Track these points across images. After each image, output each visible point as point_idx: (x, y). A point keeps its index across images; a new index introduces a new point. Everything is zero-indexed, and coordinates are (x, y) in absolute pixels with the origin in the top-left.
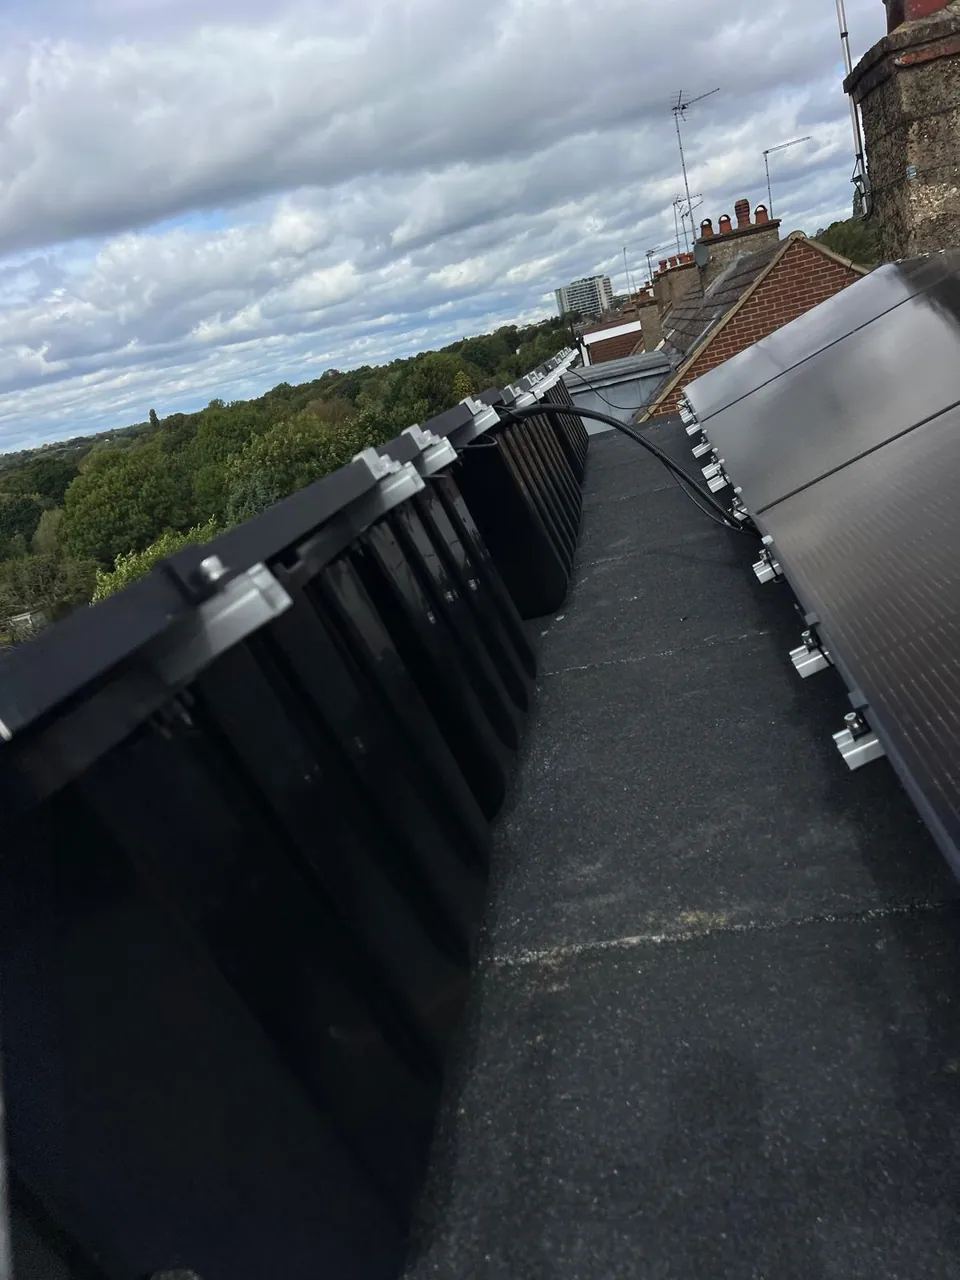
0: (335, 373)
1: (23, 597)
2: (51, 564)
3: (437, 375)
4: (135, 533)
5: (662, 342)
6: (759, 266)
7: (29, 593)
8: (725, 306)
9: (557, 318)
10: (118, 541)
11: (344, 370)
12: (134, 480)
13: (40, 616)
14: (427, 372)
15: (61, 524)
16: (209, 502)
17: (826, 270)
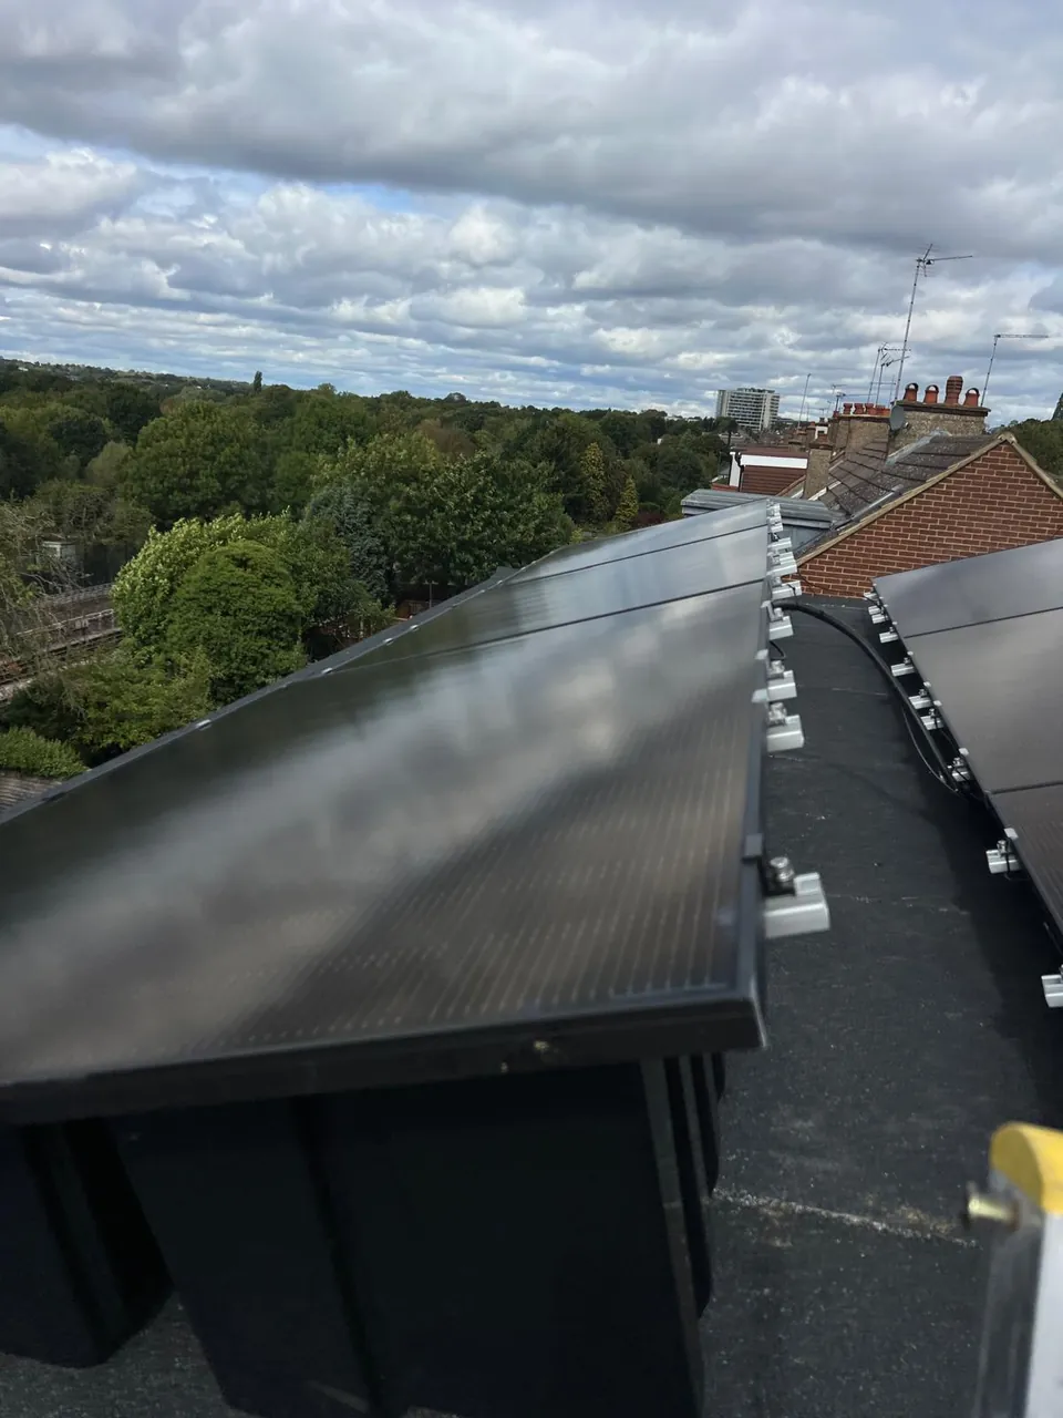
0: (462, 398)
1: (59, 523)
2: (101, 500)
3: (569, 439)
4: (199, 497)
5: (824, 491)
6: (959, 452)
7: (68, 523)
8: (909, 483)
9: (711, 419)
10: (177, 499)
11: (472, 398)
12: (217, 440)
13: (71, 550)
14: (560, 432)
15: (125, 460)
16: (288, 490)
17: (1027, 482)
